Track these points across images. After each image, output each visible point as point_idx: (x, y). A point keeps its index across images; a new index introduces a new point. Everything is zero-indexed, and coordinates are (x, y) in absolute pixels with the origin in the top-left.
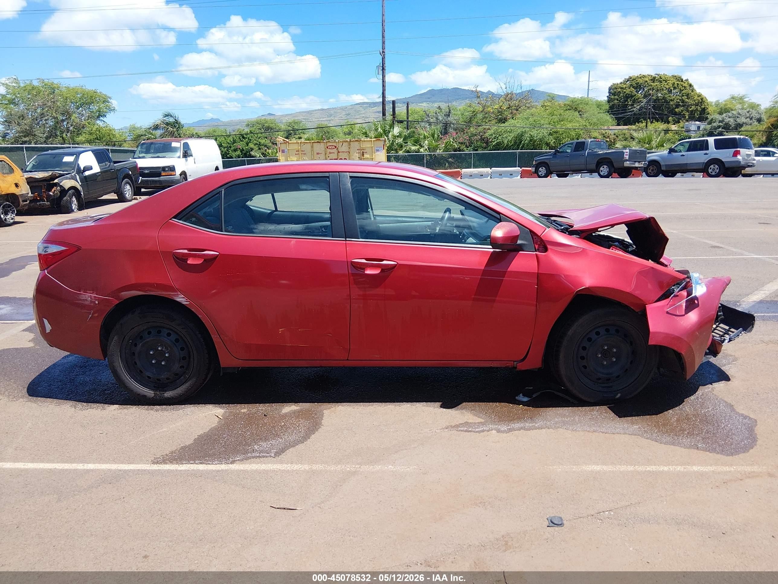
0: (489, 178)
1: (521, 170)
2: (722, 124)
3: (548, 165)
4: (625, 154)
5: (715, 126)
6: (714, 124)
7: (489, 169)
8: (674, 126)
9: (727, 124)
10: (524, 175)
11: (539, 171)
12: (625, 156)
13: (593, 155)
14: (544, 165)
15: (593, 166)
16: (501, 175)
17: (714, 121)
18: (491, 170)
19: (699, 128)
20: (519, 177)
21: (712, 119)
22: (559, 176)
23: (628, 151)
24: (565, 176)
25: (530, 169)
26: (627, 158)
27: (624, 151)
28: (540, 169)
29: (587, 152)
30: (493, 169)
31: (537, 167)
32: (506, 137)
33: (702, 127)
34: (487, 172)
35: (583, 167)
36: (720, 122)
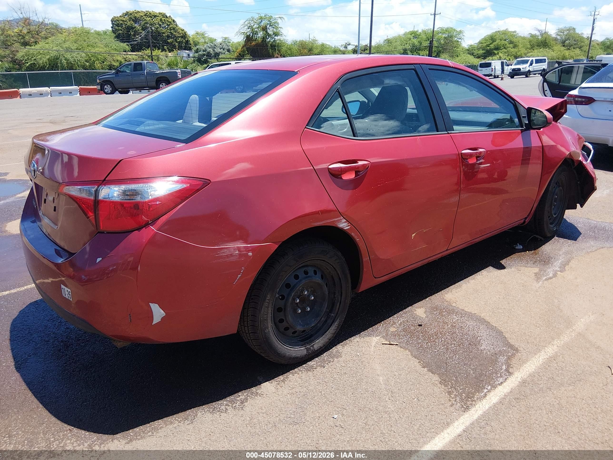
0: (49, 96)
1: (79, 88)
2: (206, 53)
3: (113, 83)
4: (178, 73)
5: (201, 54)
6: (200, 53)
7: (48, 88)
8: (170, 53)
9: (209, 53)
10: (82, 92)
11: (105, 89)
12: (178, 75)
13: (151, 74)
14: (108, 83)
15: (154, 84)
16: (61, 93)
17: (199, 50)
18: (50, 89)
19: (189, 55)
20: (78, 95)
21: (198, 48)
22: (121, 93)
23: (180, 71)
24: (127, 92)
25: (96, 87)
26: (181, 77)
27: (177, 71)
28: (106, 87)
29: (145, 72)
30: (50, 88)
31: (102, 85)
32: (41, 59)
33: (191, 55)
34: (46, 91)
35: (144, 84)
36: (204, 51)
